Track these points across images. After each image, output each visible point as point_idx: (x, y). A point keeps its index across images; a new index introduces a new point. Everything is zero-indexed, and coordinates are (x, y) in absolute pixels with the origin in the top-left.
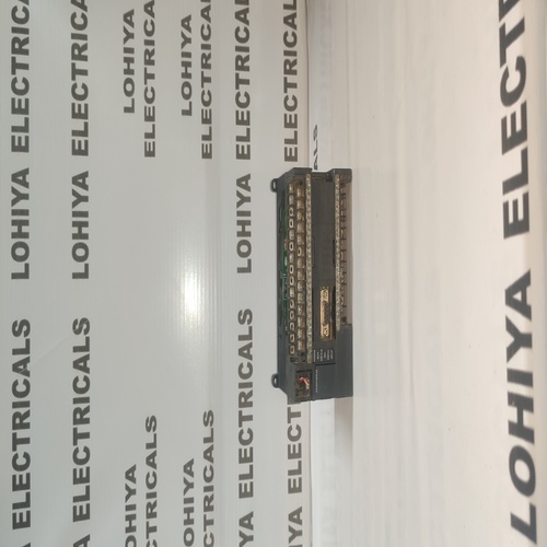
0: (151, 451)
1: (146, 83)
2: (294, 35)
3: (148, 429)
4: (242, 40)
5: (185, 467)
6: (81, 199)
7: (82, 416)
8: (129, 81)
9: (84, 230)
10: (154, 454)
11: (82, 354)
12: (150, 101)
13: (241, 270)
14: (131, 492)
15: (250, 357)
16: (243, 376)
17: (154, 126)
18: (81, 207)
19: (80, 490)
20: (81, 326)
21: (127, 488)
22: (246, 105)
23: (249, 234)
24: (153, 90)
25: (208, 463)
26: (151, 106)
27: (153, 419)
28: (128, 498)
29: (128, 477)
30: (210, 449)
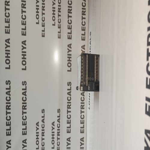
0: (43, 118)
1: (42, 16)
2: (85, 3)
3: (42, 112)
4: (70, 4)
5: (52, 123)
6: (24, 48)
7: (24, 107)
8: (37, 15)
9: (25, 57)
10: (44, 119)
11: (24, 91)
12: (43, 21)
13: (68, 71)
14: (38, 129)
15: (70, 95)
16: (68, 100)
17: (44, 28)
18: (24, 50)
19: (24, 127)
20: (24, 83)
21: (37, 128)
22: (71, 23)
23: (71, 61)
24: (44, 18)
25: (58, 123)
26: (44, 22)
27: (44, 110)
28: (37, 130)
29: (37, 125)
30: (59, 119)
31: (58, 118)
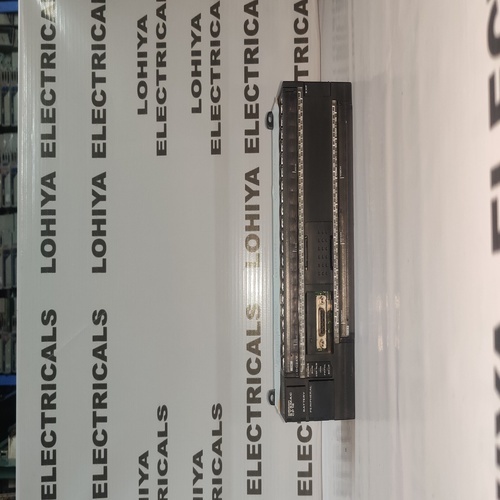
0: (163, 439)
1: (158, 84)
2: (305, 21)
3: (160, 418)
4: (251, 33)
5: (195, 457)
8: (142, 84)
10: (165, 442)
11: (100, 343)
12: (161, 101)
14: (144, 477)
16: (251, 371)
19: (99, 469)
20: (100, 317)
21: (141, 472)
22: (255, 97)
23: (257, 228)
24: (164, 91)
25: (217, 456)
26: (162, 106)
27: (165, 408)
28: (141, 482)
29: (141, 462)
30: (219, 442)
31: (216, 438)
